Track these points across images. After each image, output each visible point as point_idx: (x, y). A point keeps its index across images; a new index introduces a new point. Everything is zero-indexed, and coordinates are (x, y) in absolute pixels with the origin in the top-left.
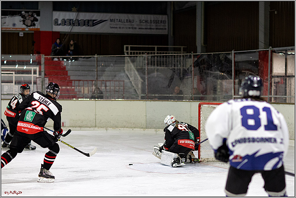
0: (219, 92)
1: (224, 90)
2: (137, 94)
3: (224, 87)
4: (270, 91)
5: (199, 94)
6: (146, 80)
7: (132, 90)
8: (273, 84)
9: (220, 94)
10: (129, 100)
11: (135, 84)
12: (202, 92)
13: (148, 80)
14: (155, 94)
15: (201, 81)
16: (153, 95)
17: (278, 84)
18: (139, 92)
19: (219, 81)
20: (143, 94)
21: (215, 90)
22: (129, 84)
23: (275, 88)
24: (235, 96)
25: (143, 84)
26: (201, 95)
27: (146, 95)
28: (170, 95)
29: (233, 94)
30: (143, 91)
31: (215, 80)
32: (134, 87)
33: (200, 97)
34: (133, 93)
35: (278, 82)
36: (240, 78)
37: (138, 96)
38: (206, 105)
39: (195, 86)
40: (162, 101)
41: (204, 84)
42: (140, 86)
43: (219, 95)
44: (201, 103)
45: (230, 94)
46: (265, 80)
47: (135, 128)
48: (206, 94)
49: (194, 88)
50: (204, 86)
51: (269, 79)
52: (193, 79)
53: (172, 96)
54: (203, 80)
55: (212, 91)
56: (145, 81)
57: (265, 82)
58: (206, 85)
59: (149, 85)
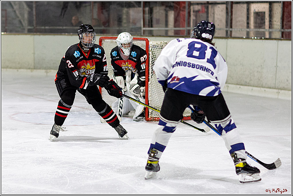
0: (125, 23)
1: (131, 21)
2: (23, 26)
3: (131, 17)
4: (189, 22)
5: (99, 26)
6: (34, 9)
7: (16, 22)
8: (192, 13)
9: (125, 25)
10: (12, 33)
11: (21, 14)
12: (104, 24)
13: (36, 9)
14: (45, 26)
15: (102, 9)
16: (43, 28)
17: (198, 14)
18: (25, 23)
19: (125, 10)
20: (31, 26)
21: (120, 20)
22: (13, 14)
23: (194, 18)
24: (144, 29)
25: (30, 13)
26: (103, 28)
27: (34, 27)
28: (64, 28)
29: (142, 26)
30: (30, 23)
31: (120, 8)
32: (18, 17)
33: (101, 30)
34: (18, 25)
35: (198, 11)
36: (151, 6)
37: (24, 29)
38: (109, 40)
39: (95, 16)
40: (54, 35)
41: (106, 14)
42: (26, 16)
43: (125, 27)
44: (102, 38)
45: (138, 25)
46: (182, 9)
47: (20, 68)
48: (109, 26)
49: (93, 19)
50: (107, 16)
51: (187, 7)
52: (93, 6)
53: (66, 29)
54: (104, 9)
55: (116, 23)
56: (32, 10)
57: (182, 11)
58: (109, 15)
59: (37, 15)
